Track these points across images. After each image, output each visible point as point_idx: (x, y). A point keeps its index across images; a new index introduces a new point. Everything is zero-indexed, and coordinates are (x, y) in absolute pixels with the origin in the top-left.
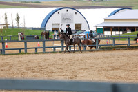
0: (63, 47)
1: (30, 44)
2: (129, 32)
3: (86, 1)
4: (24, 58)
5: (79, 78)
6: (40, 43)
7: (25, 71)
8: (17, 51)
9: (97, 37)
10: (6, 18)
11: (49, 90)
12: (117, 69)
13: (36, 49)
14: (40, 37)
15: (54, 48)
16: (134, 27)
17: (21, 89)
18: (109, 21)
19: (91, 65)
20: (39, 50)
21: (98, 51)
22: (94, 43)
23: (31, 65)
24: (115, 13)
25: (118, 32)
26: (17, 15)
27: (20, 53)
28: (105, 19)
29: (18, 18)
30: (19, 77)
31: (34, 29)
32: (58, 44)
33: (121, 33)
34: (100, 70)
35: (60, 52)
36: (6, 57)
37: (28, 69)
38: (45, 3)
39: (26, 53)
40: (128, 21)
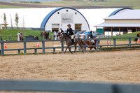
0: (63, 47)
1: (29, 45)
2: (130, 32)
3: (86, 1)
4: (23, 59)
5: (79, 79)
6: (39, 44)
7: (24, 72)
8: (16, 52)
9: (98, 37)
10: (5, 18)
11: (49, 91)
12: (118, 70)
13: (36, 49)
14: (40, 38)
15: (54, 48)
16: (135, 28)
17: (20, 90)
18: (110, 21)
19: (91, 66)
20: (39, 51)
21: (98, 51)
22: (94, 44)
23: (30, 66)
24: (115, 13)
25: (118, 33)
26: (16, 15)
27: (19, 53)
28: (106, 20)
29: (17, 19)
30: (18, 78)
31: (33, 29)
32: (58, 44)
33: (122, 33)
34: (101, 71)
35: (60, 53)
36: (5, 57)
37: (28, 70)
38: (44, 3)
39: (25, 53)
40: (129, 22)
